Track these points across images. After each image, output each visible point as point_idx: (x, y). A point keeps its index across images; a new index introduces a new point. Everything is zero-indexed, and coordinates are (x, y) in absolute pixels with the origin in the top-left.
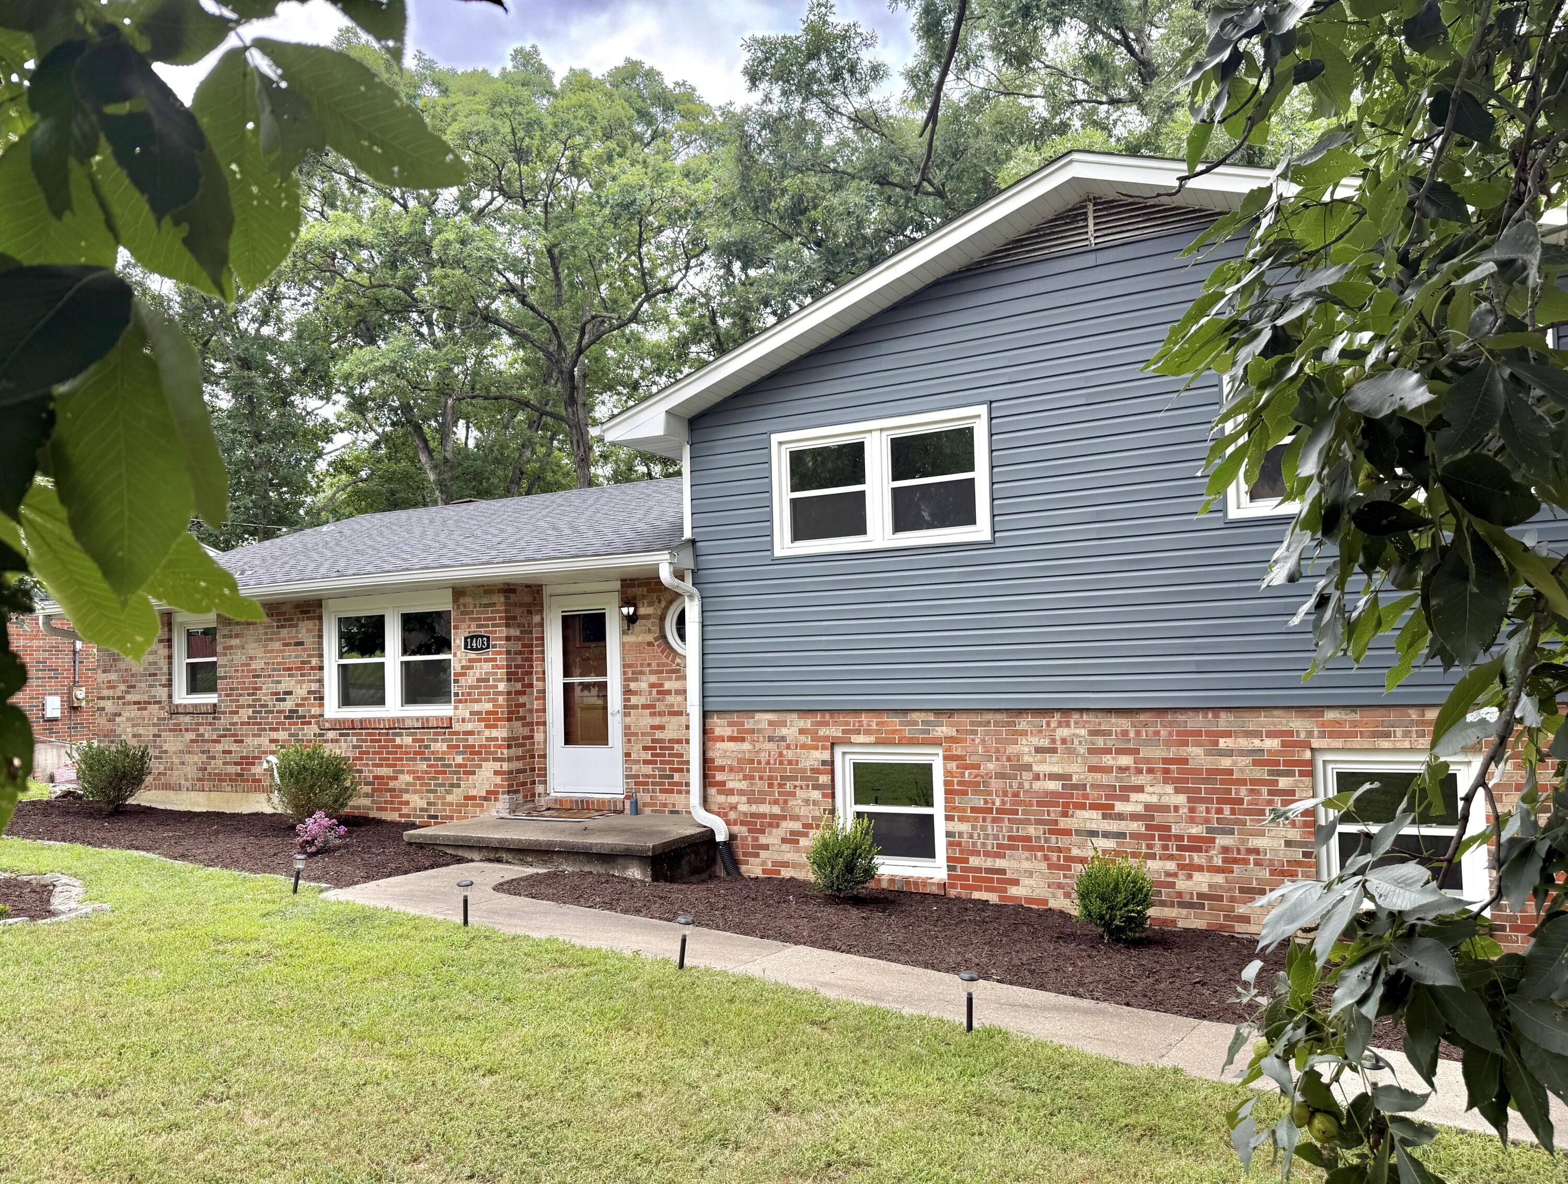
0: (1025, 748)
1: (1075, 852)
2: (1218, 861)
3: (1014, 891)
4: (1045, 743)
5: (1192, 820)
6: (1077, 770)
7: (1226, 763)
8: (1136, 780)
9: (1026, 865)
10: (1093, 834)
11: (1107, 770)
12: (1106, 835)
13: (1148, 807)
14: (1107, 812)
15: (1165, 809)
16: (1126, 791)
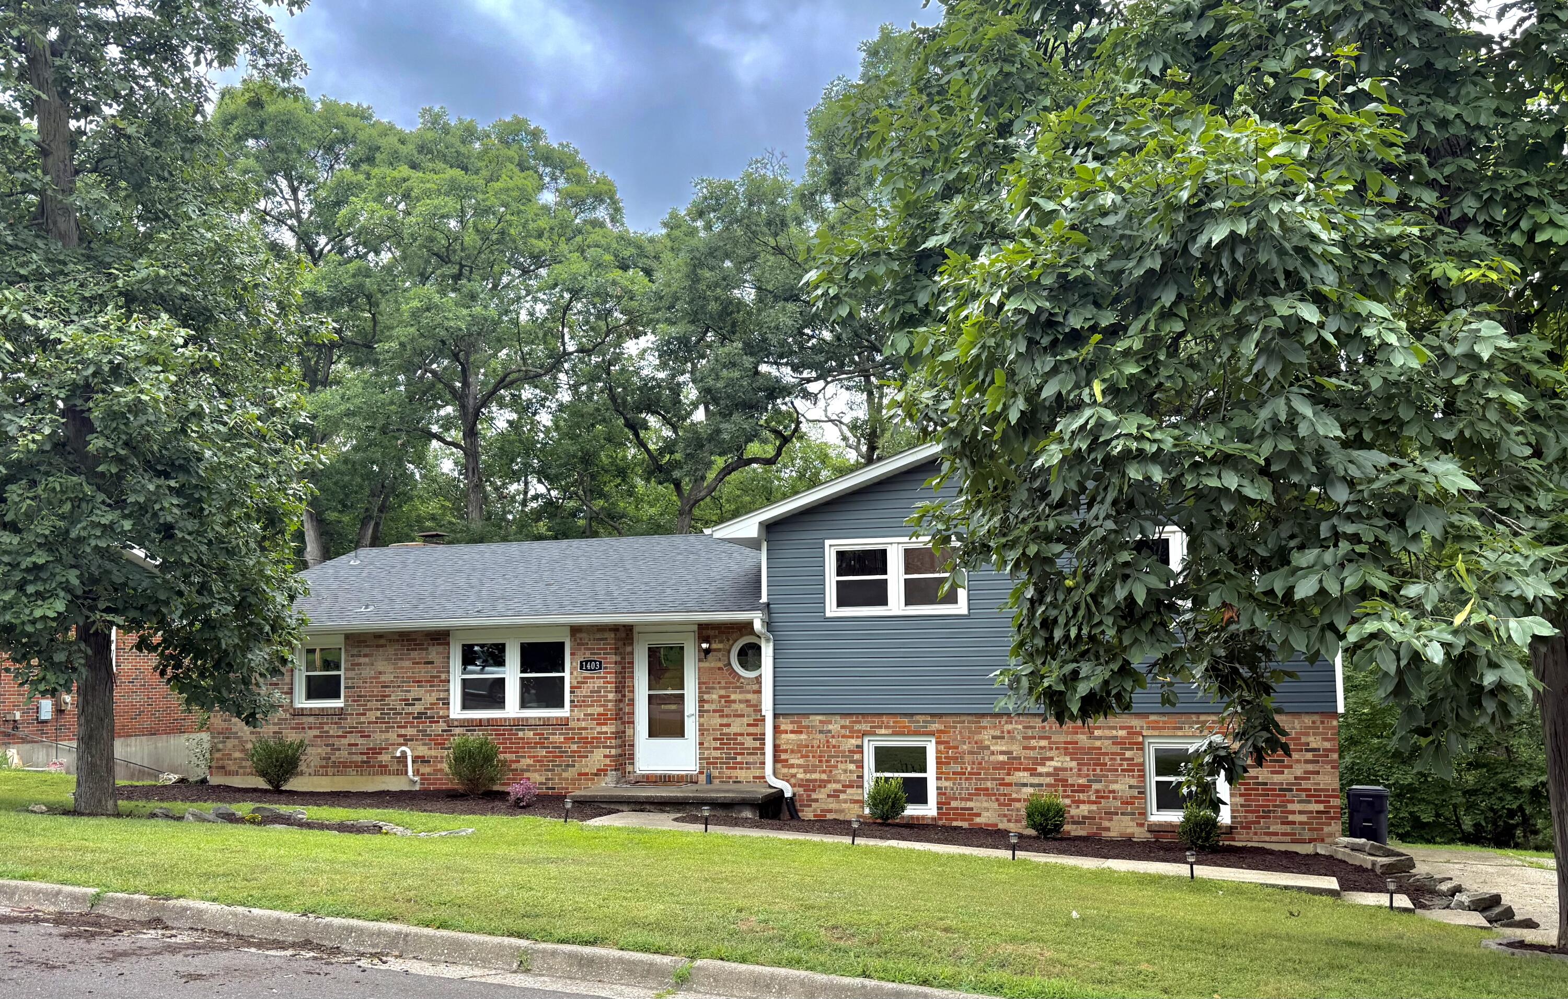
0: (986, 736)
1: (1014, 796)
2: (1093, 798)
3: (978, 820)
4: (998, 733)
5: (1079, 776)
6: (1016, 749)
7: (1098, 743)
8: (1049, 754)
9: (985, 805)
10: (1025, 785)
11: (1034, 748)
12: (1032, 785)
13: (1056, 769)
14: (1033, 772)
15: (1065, 769)
16: (1044, 760)
